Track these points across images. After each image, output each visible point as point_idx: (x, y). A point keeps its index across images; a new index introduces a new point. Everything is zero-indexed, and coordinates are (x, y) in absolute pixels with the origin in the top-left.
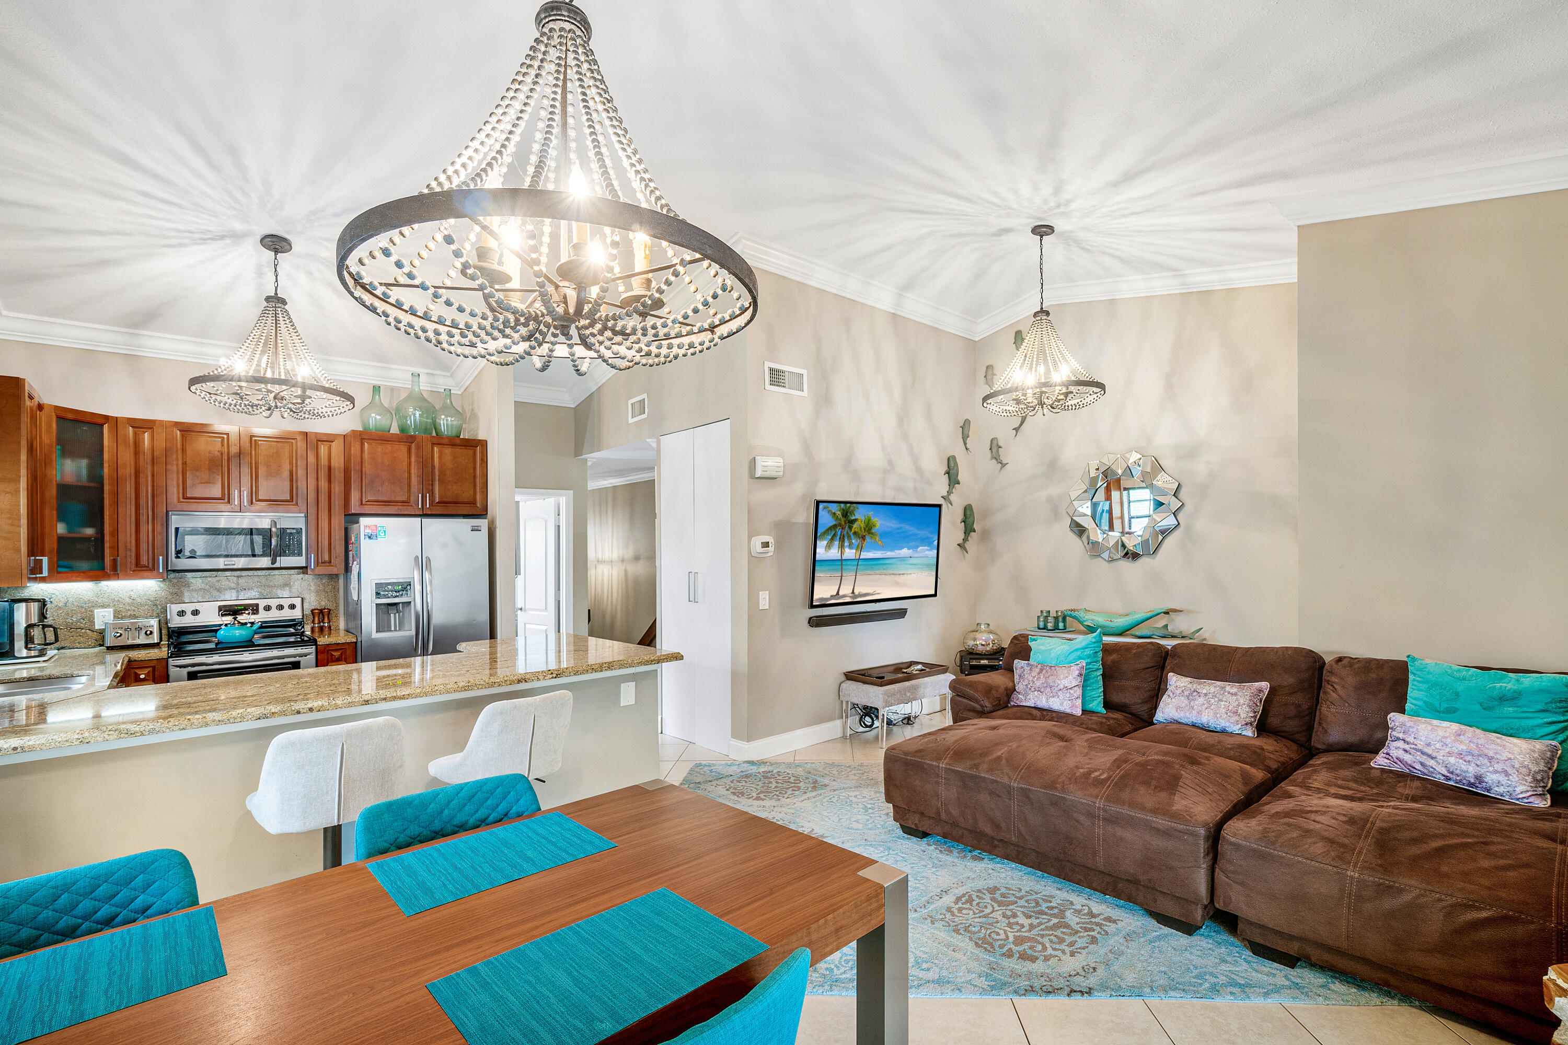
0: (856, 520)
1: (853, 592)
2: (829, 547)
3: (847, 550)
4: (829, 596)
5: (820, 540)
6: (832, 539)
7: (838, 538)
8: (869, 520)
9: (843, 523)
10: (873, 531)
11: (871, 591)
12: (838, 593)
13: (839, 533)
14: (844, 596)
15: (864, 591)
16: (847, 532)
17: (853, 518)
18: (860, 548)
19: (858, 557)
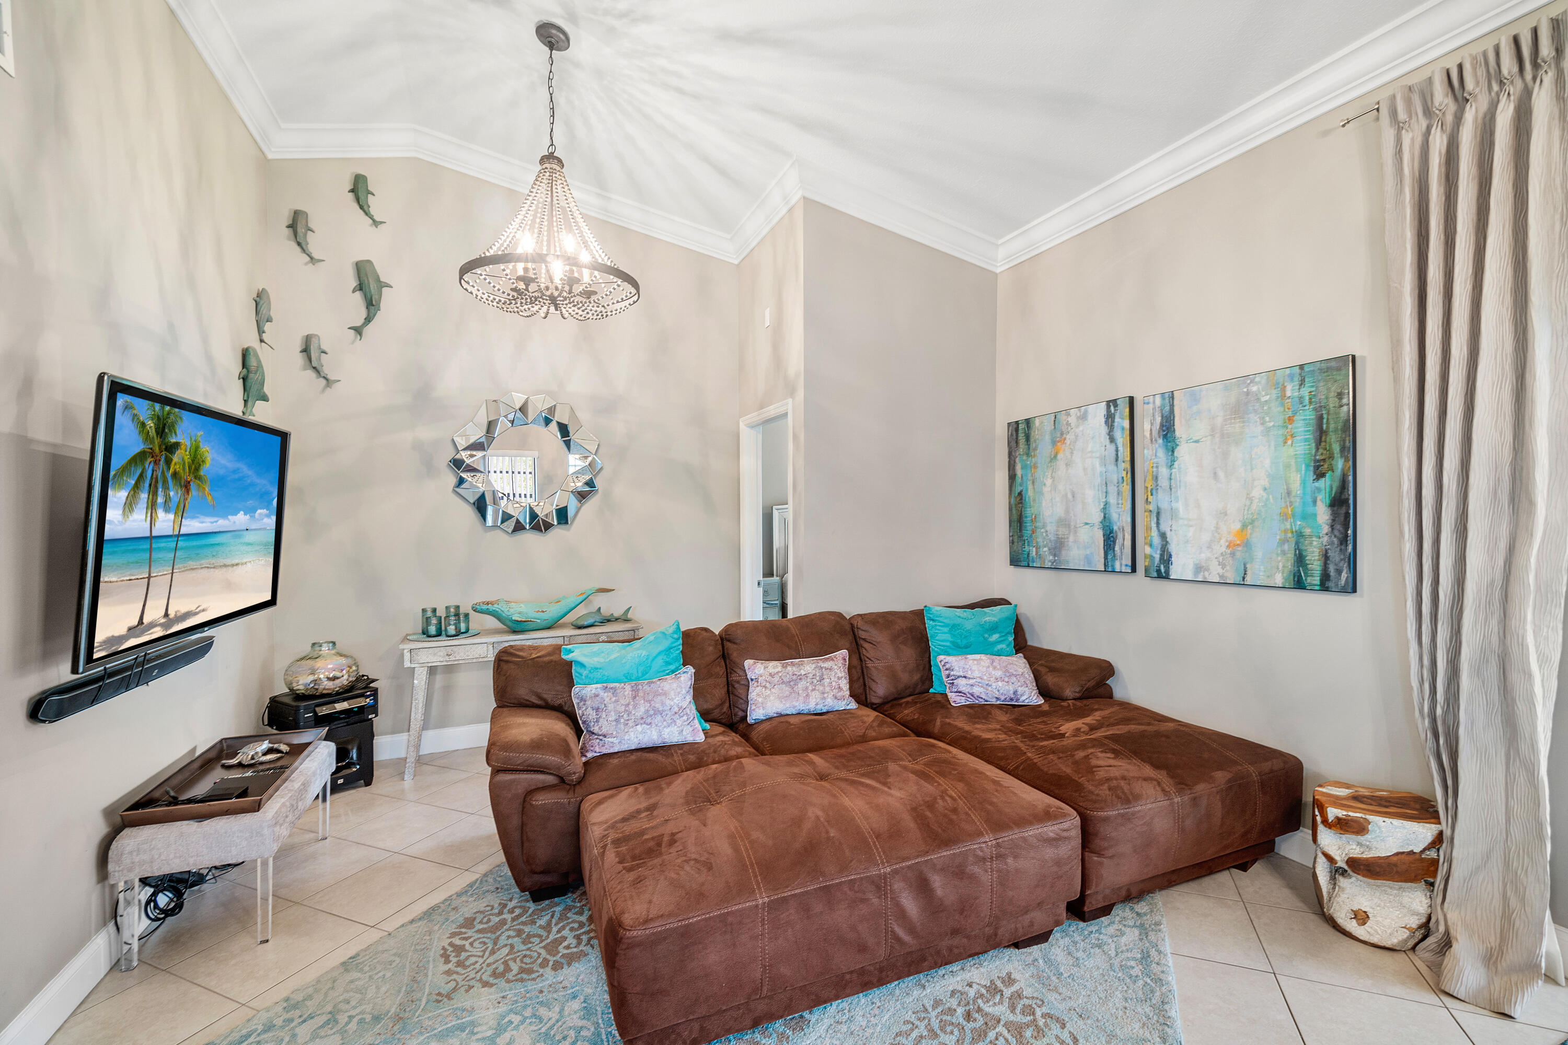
0: (177, 445)
1: (166, 615)
2: (129, 505)
3: (161, 514)
4: (123, 631)
5: (114, 488)
6: (137, 487)
7: (147, 484)
8: (197, 448)
9: (157, 450)
10: (202, 473)
11: (192, 607)
12: (141, 621)
13: (149, 473)
14: (152, 625)
15: (184, 609)
16: (163, 472)
17: (173, 440)
18: (181, 512)
19: (176, 533)
